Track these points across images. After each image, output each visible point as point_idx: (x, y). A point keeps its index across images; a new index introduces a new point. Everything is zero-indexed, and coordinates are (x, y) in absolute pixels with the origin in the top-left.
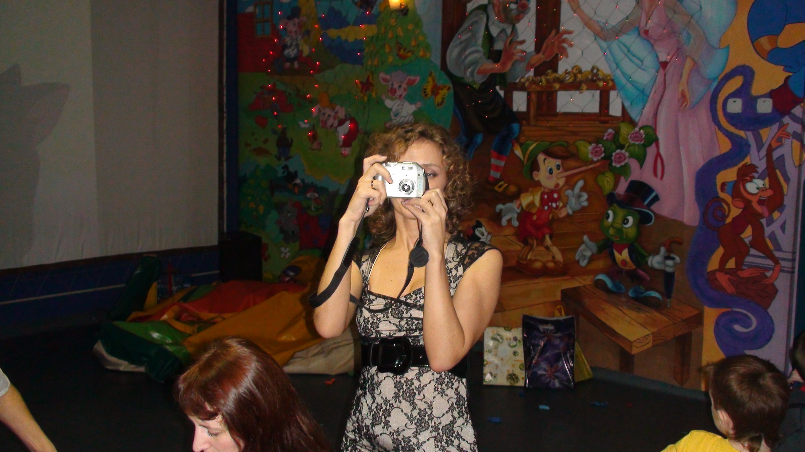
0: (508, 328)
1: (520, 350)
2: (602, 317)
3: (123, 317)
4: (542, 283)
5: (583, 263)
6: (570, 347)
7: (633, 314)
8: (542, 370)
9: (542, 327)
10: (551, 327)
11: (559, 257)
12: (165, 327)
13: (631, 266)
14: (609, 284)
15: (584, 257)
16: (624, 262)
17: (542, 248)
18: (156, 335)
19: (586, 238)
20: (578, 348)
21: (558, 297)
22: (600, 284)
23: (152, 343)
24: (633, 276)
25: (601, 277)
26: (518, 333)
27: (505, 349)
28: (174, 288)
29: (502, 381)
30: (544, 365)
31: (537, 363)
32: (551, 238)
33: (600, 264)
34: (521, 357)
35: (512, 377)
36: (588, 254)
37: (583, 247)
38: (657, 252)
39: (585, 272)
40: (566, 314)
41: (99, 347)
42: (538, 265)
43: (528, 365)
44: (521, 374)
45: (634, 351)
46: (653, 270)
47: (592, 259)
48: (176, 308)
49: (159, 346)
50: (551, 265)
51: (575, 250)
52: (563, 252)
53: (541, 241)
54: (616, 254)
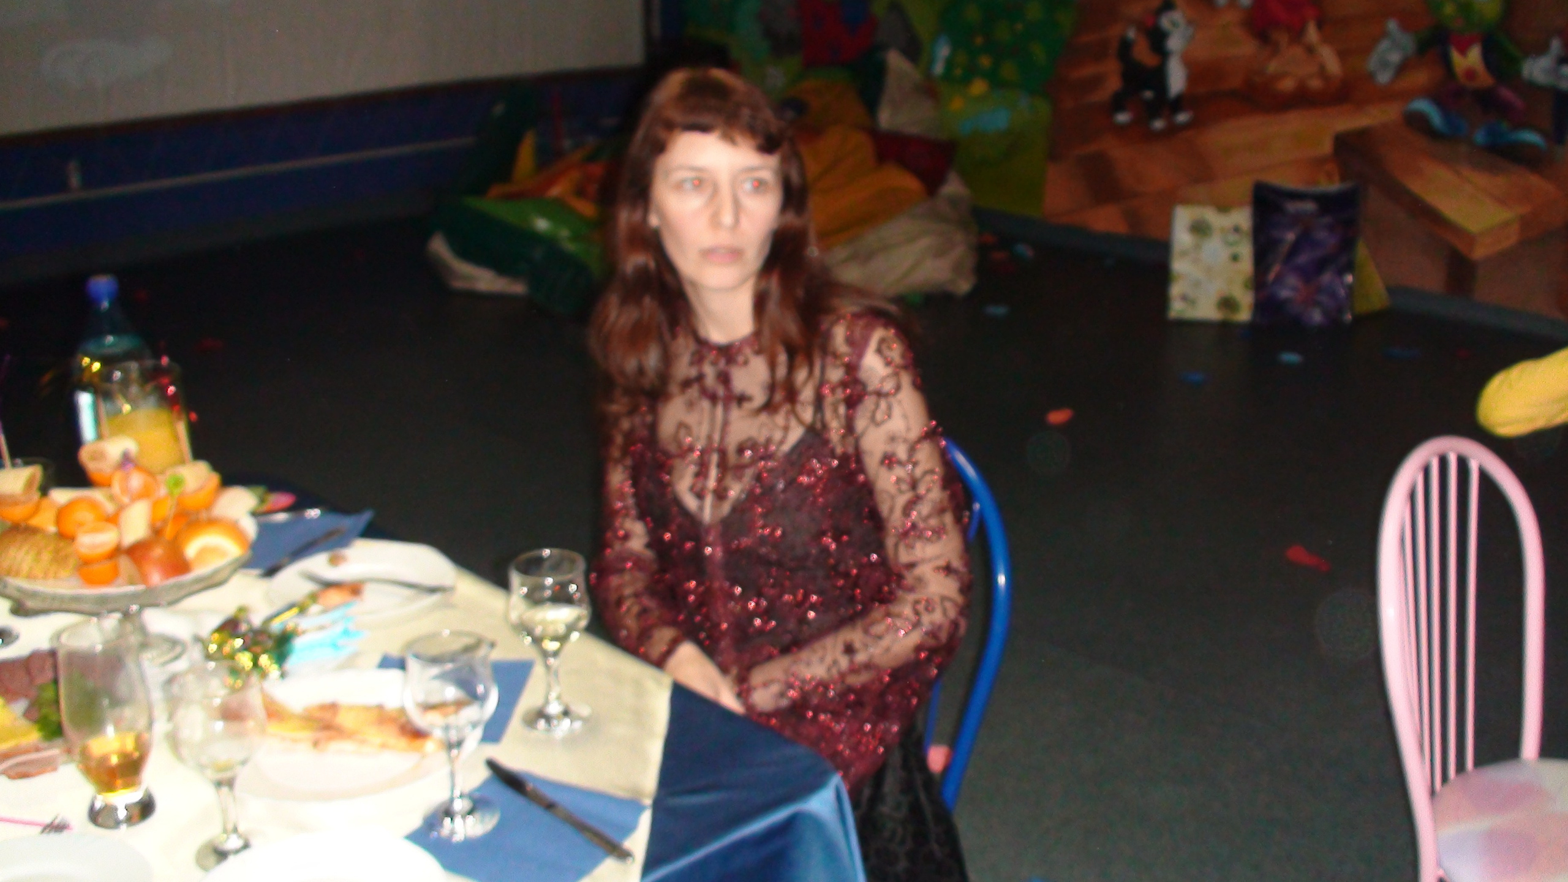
0: (1223, 208)
1: (1246, 250)
2: (1416, 186)
3: (480, 190)
4: (1295, 122)
5: (1384, 78)
6: (1347, 245)
7: (1481, 179)
8: (1289, 289)
9: (1292, 207)
10: (1309, 206)
11: (1333, 65)
12: (557, 210)
13: (1485, 79)
14: (1436, 117)
15: (1384, 64)
16: (1470, 74)
17: (1297, 51)
18: (542, 224)
19: (1392, 25)
20: (1362, 252)
21: (1326, 147)
22: (1417, 122)
23: (536, 238)
24: (1487, 101)
25: (1422, 105)
26: (1242, 218)
27: (1215, 249)
28: (567, 143)
29: (1206, 310)
30: (1292, 280)
31: (1279, 279)
32: (1320, 26)
33: (1421, 77)
34: (1246, 265)
35: (1227, 303)
36: (1395, 58)
37: (1384, 45)
38: (1541, 49)
39: (1386, 95)
40: (1343, 179)
41: (439, 246)
42: (1287, 85)
43: (1259, 282)
44: (1245, 300)
45: (1479, 253)
46: (1531, 89)
47: (1402, 69)
48: (575, 175)
49: (548, 242)
50: (1315, 84)
51: (1367, 50)
52: (1343, 55)
53: (1297, 34)
54: (1456, 57)
